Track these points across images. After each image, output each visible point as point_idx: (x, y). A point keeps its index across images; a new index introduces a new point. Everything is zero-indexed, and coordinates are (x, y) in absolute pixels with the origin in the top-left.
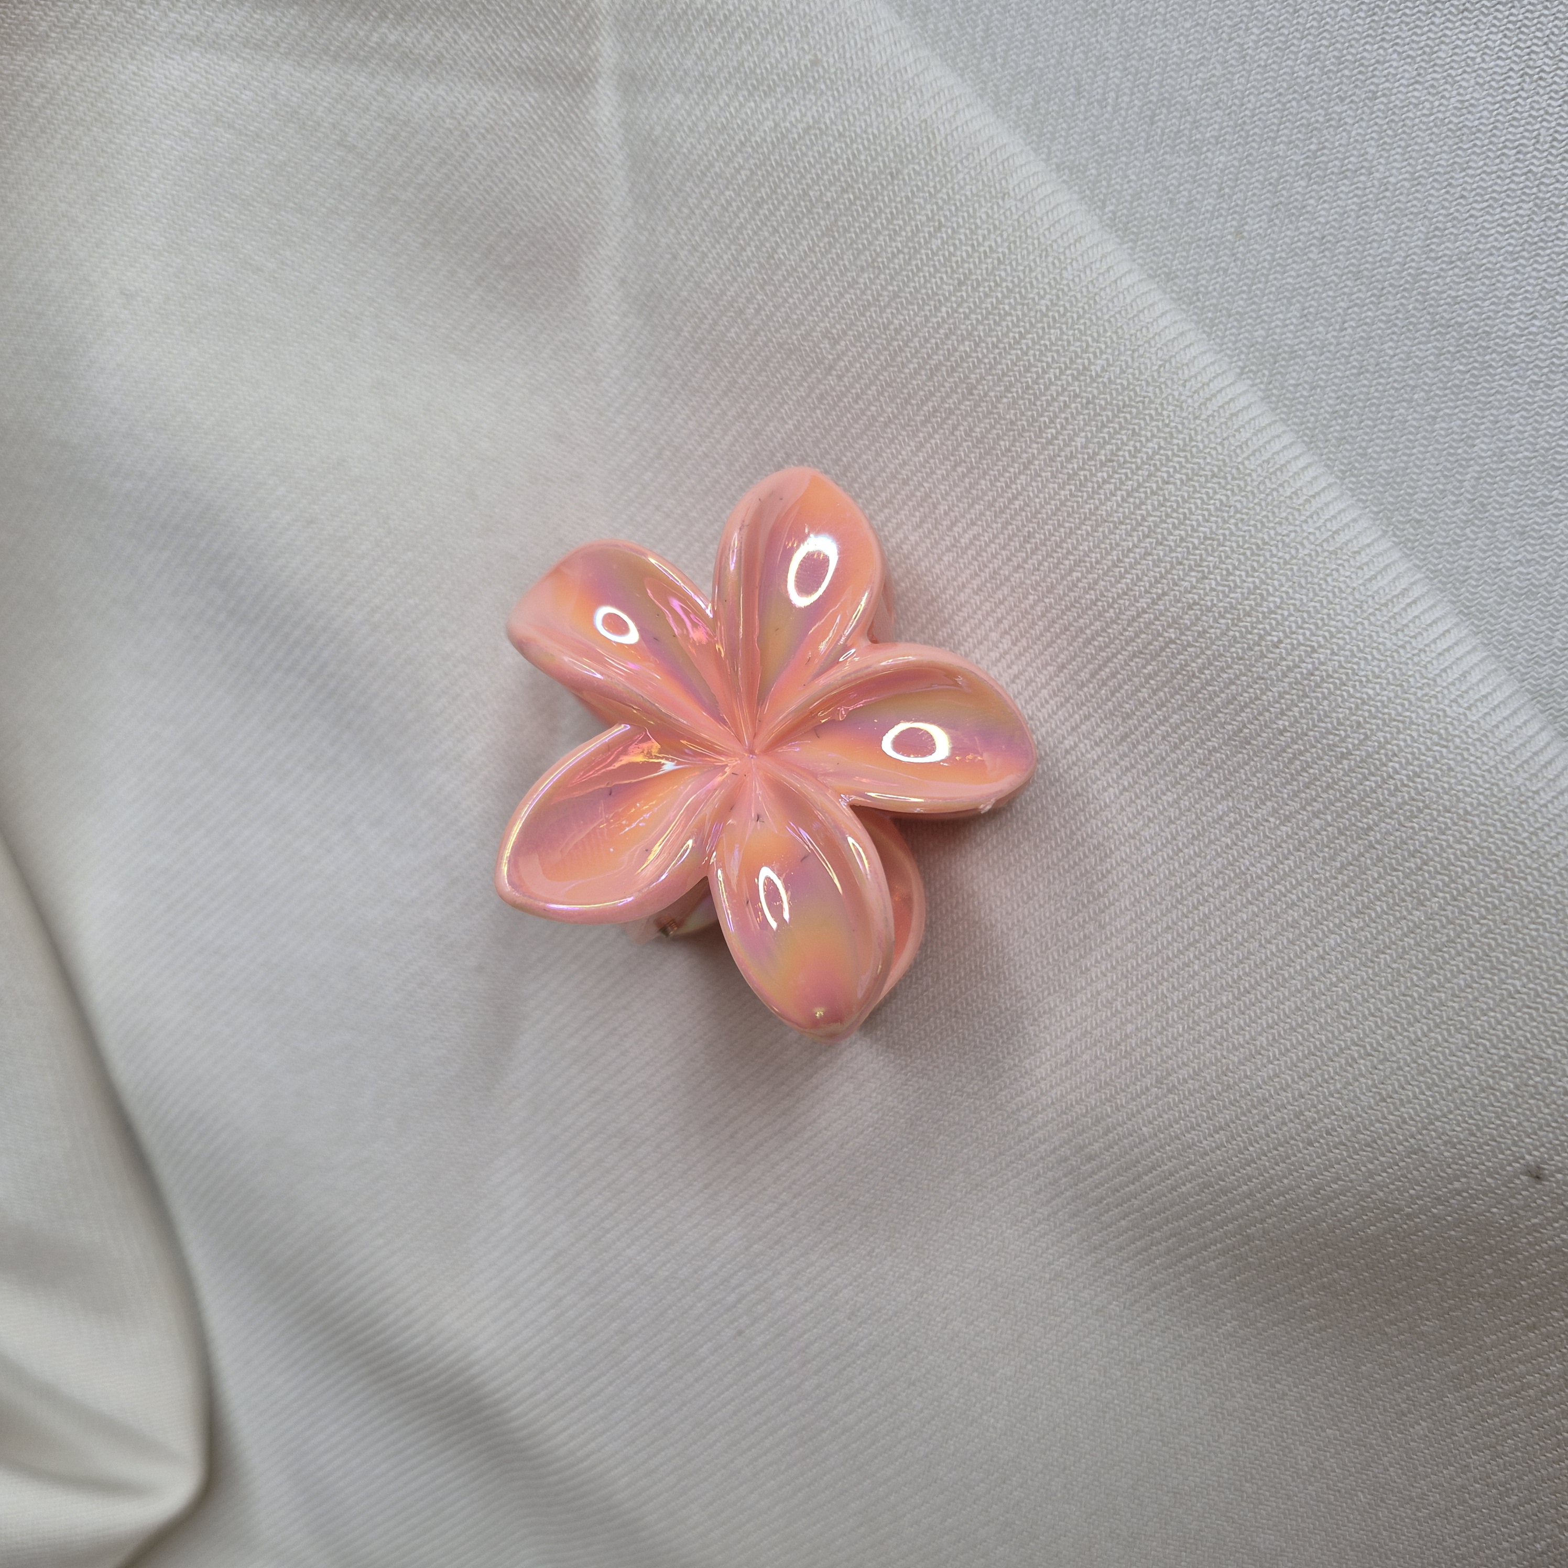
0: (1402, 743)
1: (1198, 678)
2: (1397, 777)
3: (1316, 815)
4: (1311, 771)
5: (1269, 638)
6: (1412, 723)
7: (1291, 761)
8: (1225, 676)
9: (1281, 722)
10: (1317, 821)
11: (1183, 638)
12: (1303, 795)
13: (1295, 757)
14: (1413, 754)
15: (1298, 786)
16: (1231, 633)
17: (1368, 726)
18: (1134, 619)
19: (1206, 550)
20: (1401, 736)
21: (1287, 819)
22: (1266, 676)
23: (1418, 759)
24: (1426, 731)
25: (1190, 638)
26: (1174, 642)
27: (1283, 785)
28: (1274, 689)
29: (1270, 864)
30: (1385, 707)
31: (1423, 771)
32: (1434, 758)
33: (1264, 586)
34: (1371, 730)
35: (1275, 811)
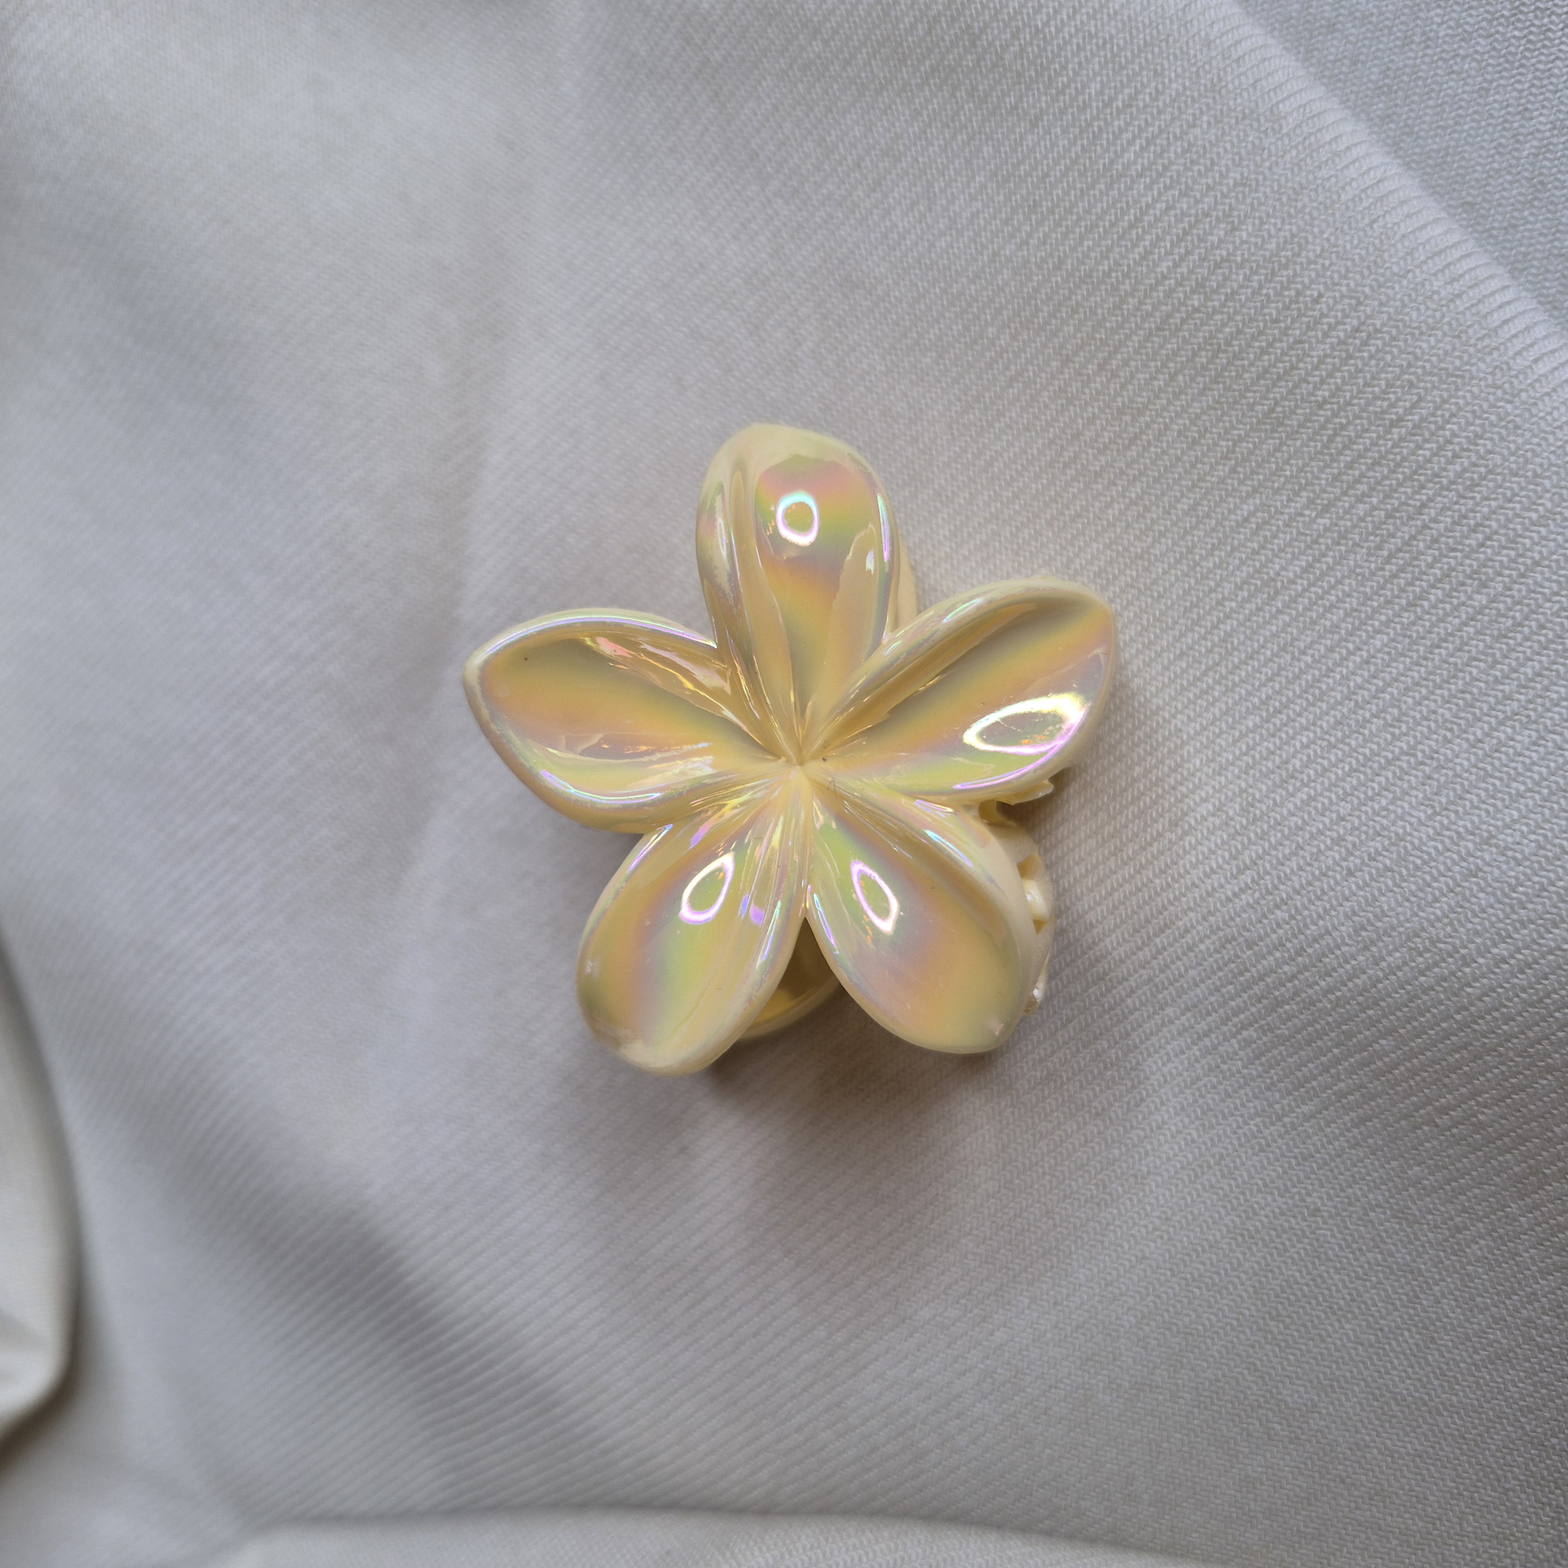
0: (1461, 402)
1: (1225, 352)
2: (1456, 440)
3: (1360, 499)
4: (1355, 447)
5: (1308, 293)
6: (1472, 378)
7: (1331, 439)
8: (1257, 344)
9: (1320, 393)
10: (1361, 506)
11: (1210, 304)
12: (1345, 478)
13: (1335, 434)
14: (1474, 412)
15: (1339, 468)
16: (1265, 291)
17: (1422, 385)
18: (1153, 288)
19: (1237, 198)
20: (1461, 393)
21: (1326, 509)
22: (1304, 338)
23: (1480, 418)
24: (1488, 386)
25: (1216, 303)
26: (1198, 311)
27: (1321, 470)
28: (1313, 353)
29: (1304, 564)
30: (1440, 361)
31: (1485, 431)
32: (1498, 414)
33: (1303, 234)
34: (1426, 389)
35: (1311, 502)
